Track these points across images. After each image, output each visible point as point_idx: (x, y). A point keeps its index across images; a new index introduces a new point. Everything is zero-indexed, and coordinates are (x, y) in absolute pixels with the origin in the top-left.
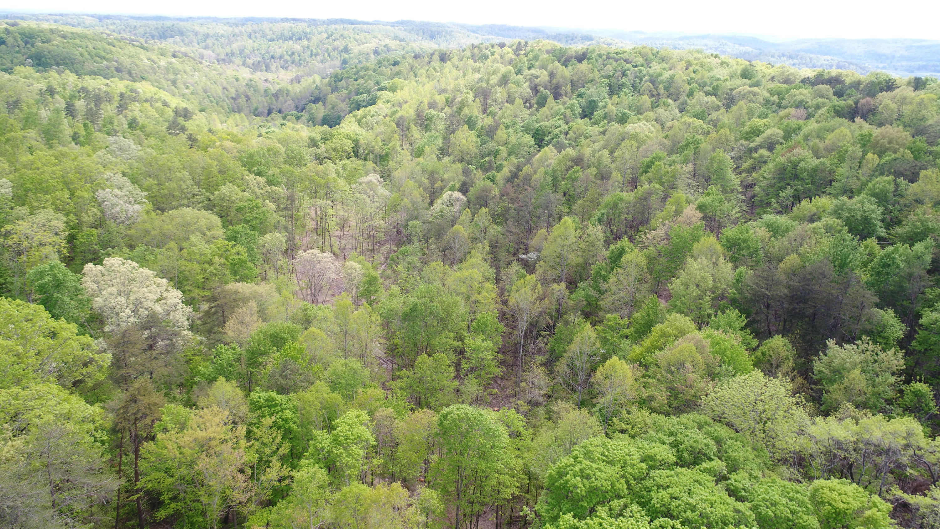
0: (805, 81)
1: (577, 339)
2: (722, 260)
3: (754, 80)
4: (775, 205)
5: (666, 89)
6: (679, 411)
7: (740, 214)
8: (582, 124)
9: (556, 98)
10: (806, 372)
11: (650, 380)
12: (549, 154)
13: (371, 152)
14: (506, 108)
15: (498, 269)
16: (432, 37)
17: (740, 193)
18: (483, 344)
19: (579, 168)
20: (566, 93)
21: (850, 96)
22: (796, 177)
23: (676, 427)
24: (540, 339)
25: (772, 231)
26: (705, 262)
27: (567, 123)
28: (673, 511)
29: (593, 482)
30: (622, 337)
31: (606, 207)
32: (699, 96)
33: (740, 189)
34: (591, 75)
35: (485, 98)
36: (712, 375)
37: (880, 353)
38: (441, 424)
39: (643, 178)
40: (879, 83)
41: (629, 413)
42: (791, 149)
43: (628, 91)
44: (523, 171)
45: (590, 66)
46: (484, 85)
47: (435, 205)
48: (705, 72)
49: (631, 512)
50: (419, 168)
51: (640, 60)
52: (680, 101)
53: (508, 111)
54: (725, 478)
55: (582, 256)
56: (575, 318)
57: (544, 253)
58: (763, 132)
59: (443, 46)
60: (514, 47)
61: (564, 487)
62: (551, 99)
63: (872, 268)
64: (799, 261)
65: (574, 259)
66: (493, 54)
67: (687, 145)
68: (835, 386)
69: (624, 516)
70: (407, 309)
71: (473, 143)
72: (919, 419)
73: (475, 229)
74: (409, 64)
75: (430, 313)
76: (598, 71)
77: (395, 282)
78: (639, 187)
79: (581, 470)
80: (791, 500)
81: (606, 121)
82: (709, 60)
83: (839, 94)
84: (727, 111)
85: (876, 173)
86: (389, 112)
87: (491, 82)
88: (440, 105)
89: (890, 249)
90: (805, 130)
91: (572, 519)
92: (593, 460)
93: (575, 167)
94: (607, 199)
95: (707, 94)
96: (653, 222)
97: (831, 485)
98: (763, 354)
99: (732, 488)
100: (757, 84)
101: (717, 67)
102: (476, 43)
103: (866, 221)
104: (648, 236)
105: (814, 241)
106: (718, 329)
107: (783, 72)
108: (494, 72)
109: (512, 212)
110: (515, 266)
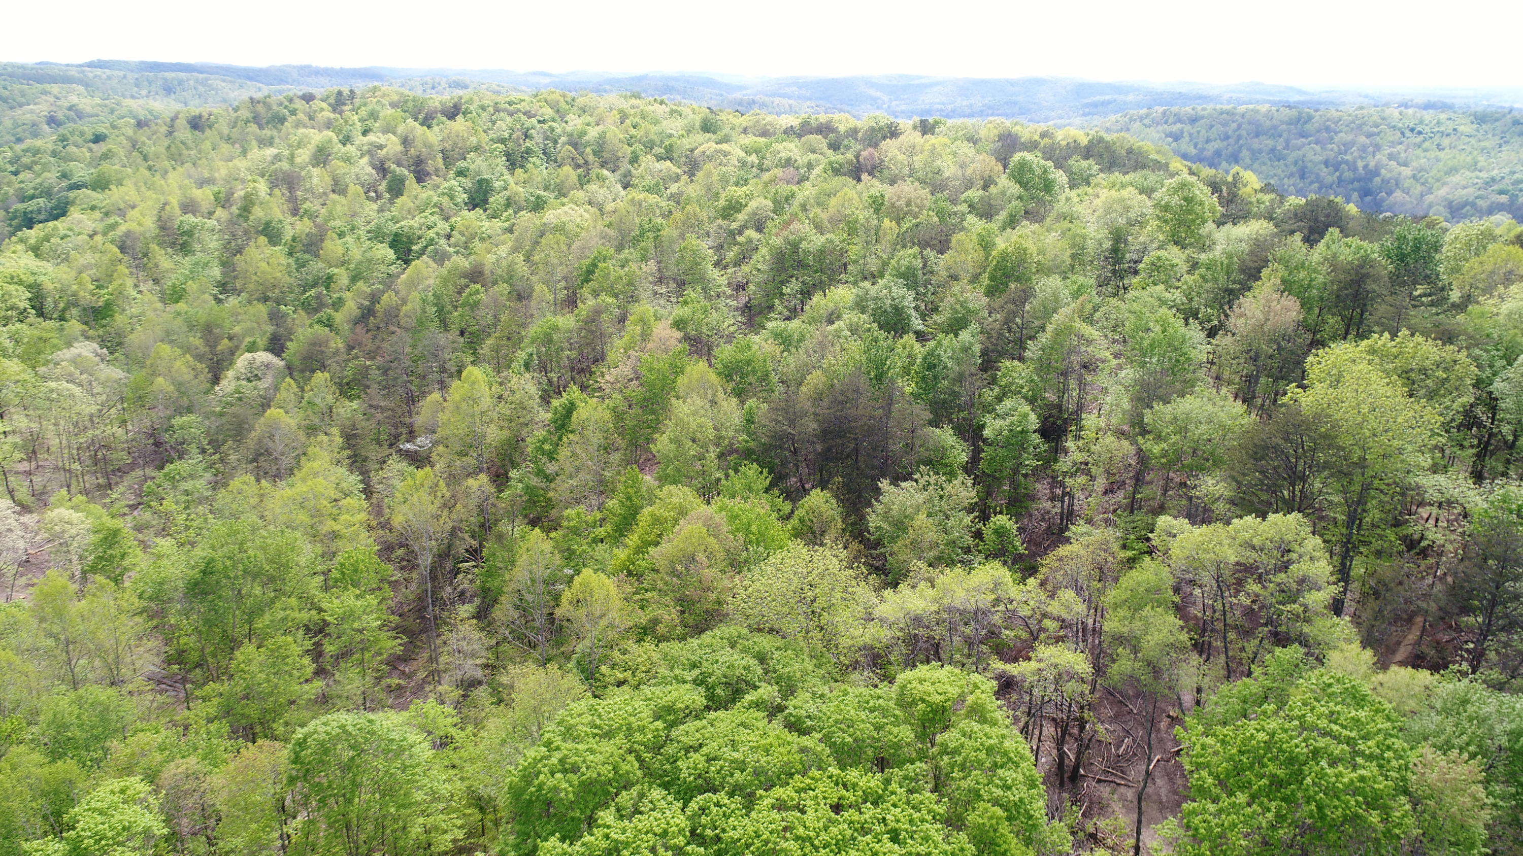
0: (789, 132)
1: (523, 560)
2: (721, 395)
3: (721, 134)
4: (780, 308)
5: (595, 153)
6: (699, 630)
7: (735, 327)
8: (473, 218)
9: (419, 180)
10: (861, 534)
11: (648, 595)
12: (425, 272)
13: (75, 304)
14: (334, 202)
15: (365, 473)
16: (169, 90)
17: (730, 297)
18: (359, 603)
19: (478, 286)
20: (437, 170)
21: (848, 148)
22: (801, 265)
23: (699, 652)
24: (460, 576)
25: (783, 343)
26: (698, 402)
27: (447, 219)
28: (715, 779)
29: (583, 774)
30: (594, 541)
31: (533, 343)
32: (647, 161)
33: (729, 292)
34: (473, 140)
35: (291, 189)
36: (736, 565)
37: (945, 485)
38: (296, 760)
39: (585, 290)
40: (881, 129)
41: (624, 652)
42: (787, 224)
43: (538, 162)
44: (382, 302)
45: (469, 123)
46: (285, 165)
47: (224, 382)
48: (649, 126)
49: (651, 802)
50: (179, 321)
51: (548, 112)
52: (622, 170)
53: (339, 208)
54: (780, 709)
55: (508, 427)
56: (514, 529)
57: (441, 432)
58: (746, 206)
59: (196, 108)
60: (332, 101)
61: (538, 797)
62: (411, 180)
63: (916, 373)
64: (824, 379)
65: (494, 434)
66: (293, 112)
67: (642, 234)
68: (900, 543)
69: (641, 813)
70: (196, 574)
71: (281, 268)
72: (1005, 563)
73: (309, 412)
74: (129, 138)
75: (245, 571)
76: (484, 131)
77: (164, 532)
78: (580, 304)
79: (562, 761)
80: (872, 711)
81: (510, 211)
82: (652, 108)
83: (835, 146)
84: (691, 181)
85: (898, 247)
86: (100, 227)
87: (298, 160)
88: (205, 206)
89: (931, 344)
90: (800, 198)
91: (558, 844)
92: (577, 739)
93: (472, 285)
94: (534, 329)
95: (659, 158)
96: (611, 356)
97: (919, 674)
98: (801, 521)
99: (793, 719)
100: (726, 140)
101: (665, 119)
102: (258, 96)
103: (898, 311)
104: (607, 377)
105: (839, 349)
106: (734, 497)
107: (758, 122)
108: (299, 143)
109: (374, 374)
110: (396, 465)
